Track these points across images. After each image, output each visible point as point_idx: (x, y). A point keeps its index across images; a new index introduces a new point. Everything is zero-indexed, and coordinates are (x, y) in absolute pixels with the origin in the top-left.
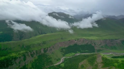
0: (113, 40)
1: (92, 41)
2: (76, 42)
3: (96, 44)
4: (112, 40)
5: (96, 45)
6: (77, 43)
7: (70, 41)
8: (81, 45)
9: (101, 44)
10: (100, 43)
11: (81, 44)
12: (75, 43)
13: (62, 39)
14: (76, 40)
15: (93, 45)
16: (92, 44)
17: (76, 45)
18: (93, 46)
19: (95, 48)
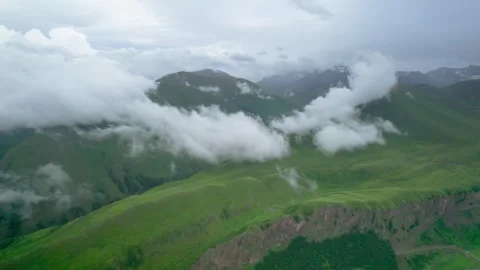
0: (465, 192)
1: (374, 215)
2: (299, 226)
3: (394, 226)
4: (460, 197)
5: (395, 231)
6: (304, 235)
7: (268, 226)
8: (327, 242)
9: (417, 223)
10: (411, 220)
11: (326, 235)
12: (295, 236)
13: (226, 214)
14: (297, 220)
15: (385, 235)
16: (376, 231)
17: (299, 243)
18: (385, 238)
19: (398, 253)
